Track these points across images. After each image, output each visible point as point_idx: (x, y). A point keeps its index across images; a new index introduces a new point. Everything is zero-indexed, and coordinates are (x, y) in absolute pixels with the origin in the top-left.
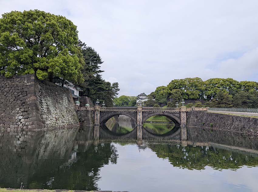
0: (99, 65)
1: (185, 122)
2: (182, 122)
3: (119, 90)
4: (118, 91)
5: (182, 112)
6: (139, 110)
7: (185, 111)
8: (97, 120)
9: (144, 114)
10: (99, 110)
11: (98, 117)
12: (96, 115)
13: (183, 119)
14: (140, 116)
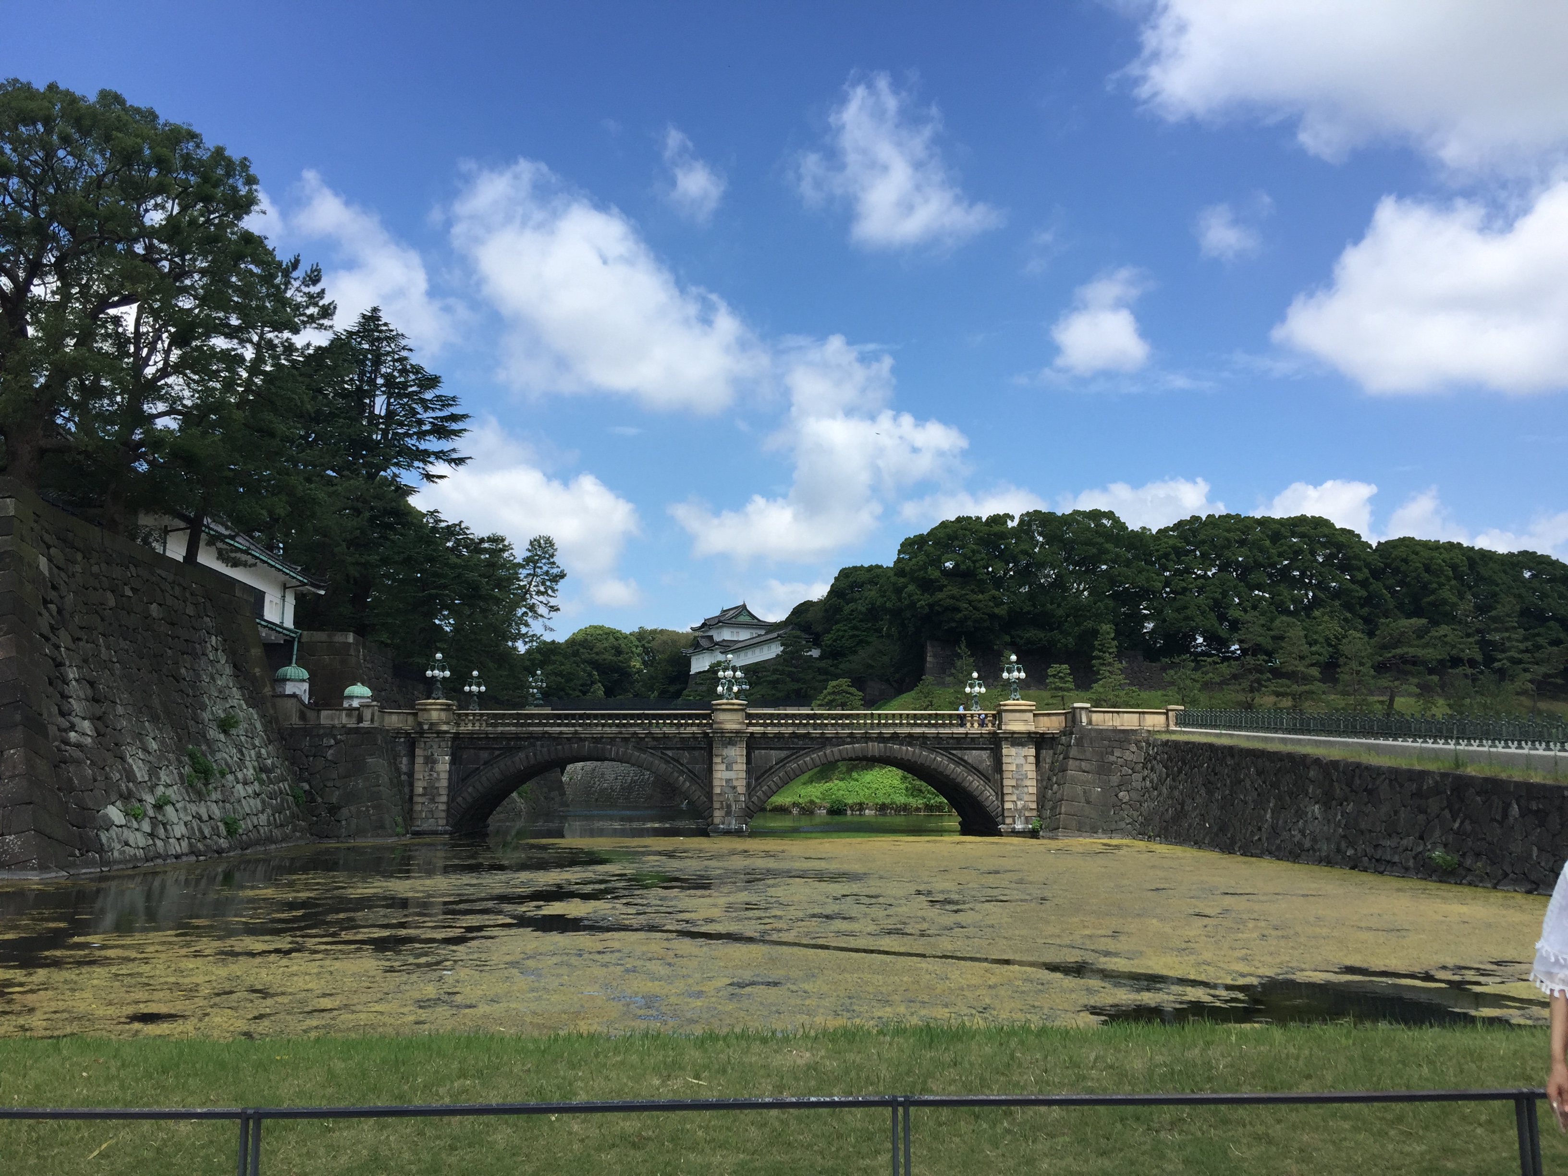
1: (1025, 808)
2: (1008, 805)
5: (1006, 739)
6: (723, 726)
7: (1029, 733)
8: (432, 800)
9: (757, 752)
10: (445, 728)
11: (438, 775)
12: (426, 763)
13: (1014, 783)
14: (729, 768)
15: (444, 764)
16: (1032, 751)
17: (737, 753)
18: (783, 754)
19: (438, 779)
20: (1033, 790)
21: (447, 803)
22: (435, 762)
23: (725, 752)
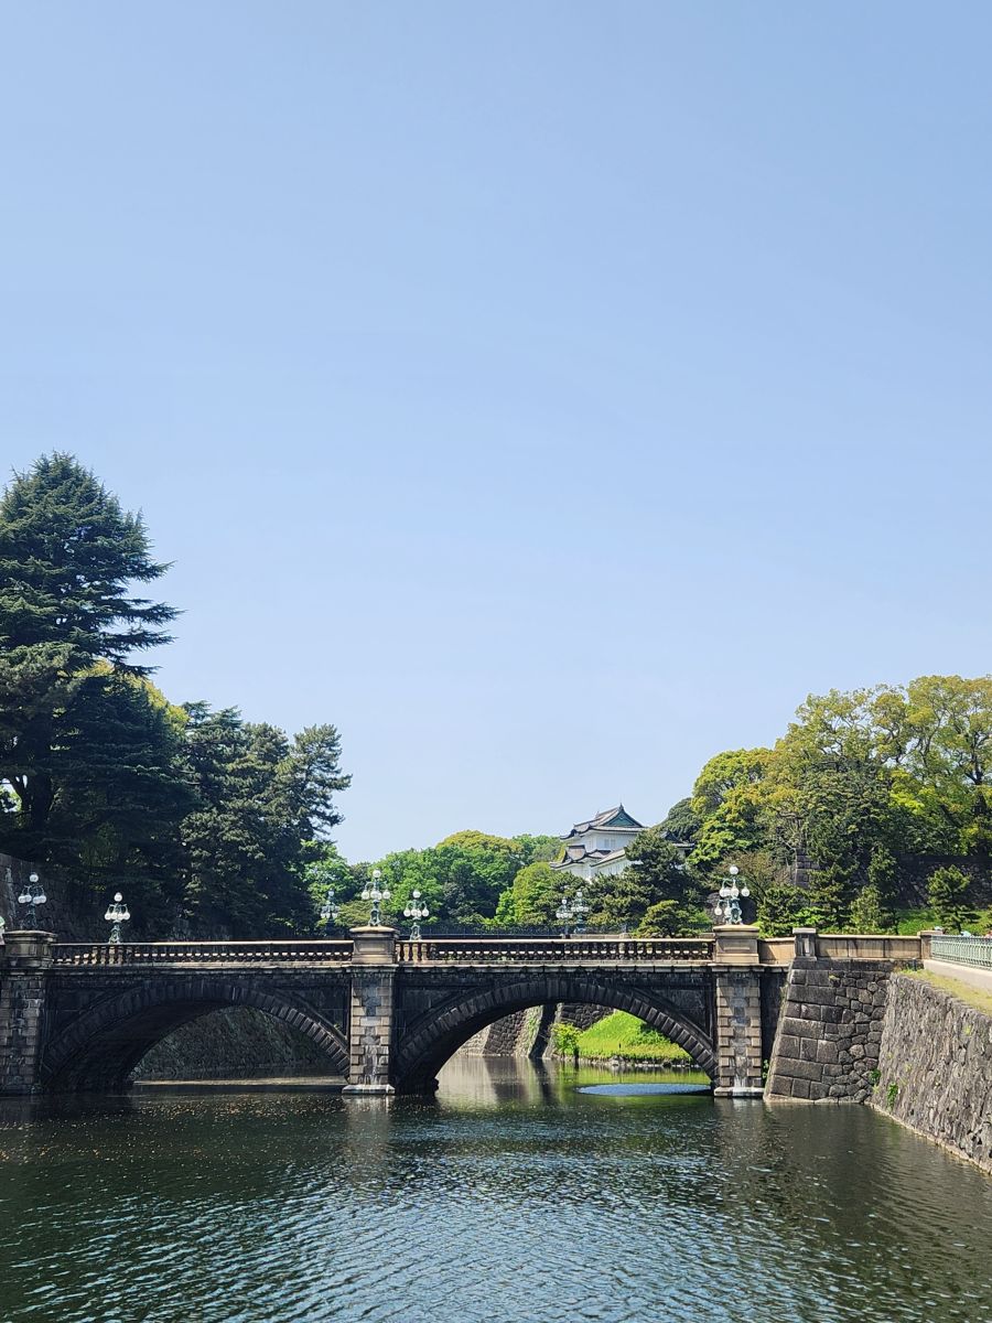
0: (133, 589)
1: (746, 1065)
2: (722, 1062)
3: (340, 786)
4: (334, 792)
5: (721, 974)
6: (364, 960)
7: (751, 967)
8: (19, 1053)
9: (408, 992)
10: (35, 964)
11: (26, 1022)
12: (13, 1008)
13: (732, 1034)
14: (370, 1013)
15: (34, 1008)
16: (755, 992)
17: (382, 995)
18: (441, 994)
19: (26, 1028)
20: (756, 1042)
21: (36, 1057)
22: (23, 1006)
23: (367, 992)
